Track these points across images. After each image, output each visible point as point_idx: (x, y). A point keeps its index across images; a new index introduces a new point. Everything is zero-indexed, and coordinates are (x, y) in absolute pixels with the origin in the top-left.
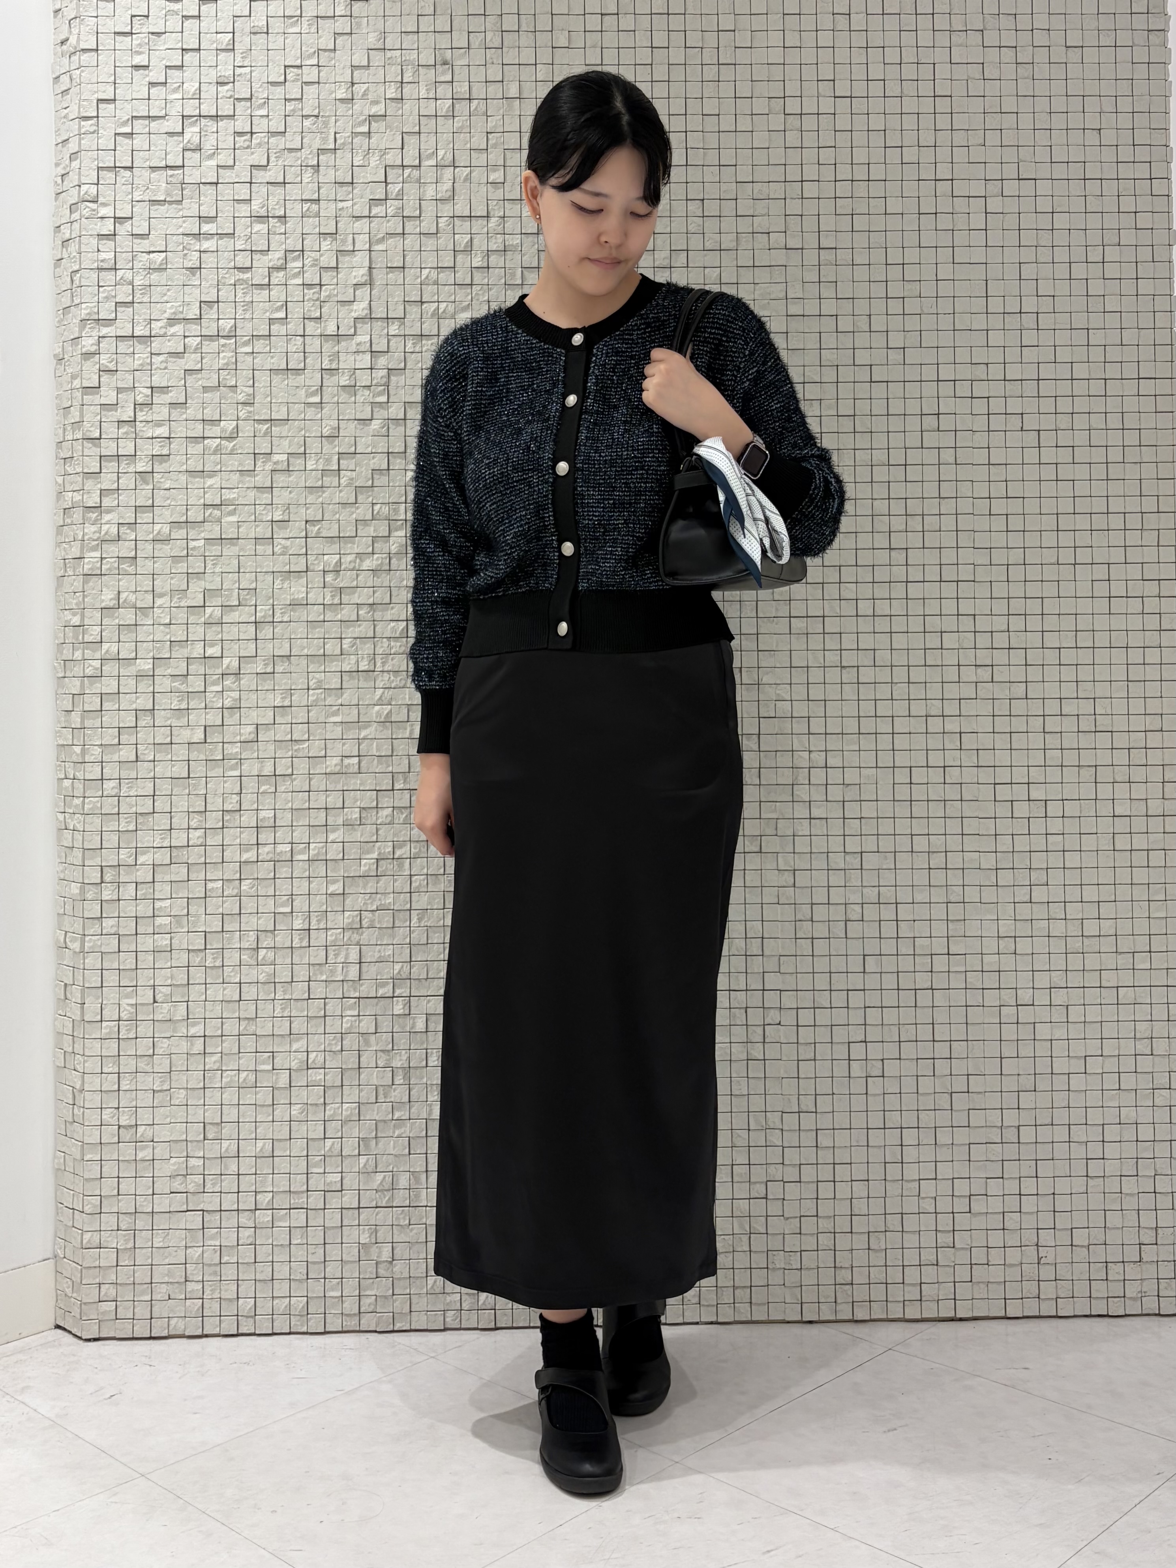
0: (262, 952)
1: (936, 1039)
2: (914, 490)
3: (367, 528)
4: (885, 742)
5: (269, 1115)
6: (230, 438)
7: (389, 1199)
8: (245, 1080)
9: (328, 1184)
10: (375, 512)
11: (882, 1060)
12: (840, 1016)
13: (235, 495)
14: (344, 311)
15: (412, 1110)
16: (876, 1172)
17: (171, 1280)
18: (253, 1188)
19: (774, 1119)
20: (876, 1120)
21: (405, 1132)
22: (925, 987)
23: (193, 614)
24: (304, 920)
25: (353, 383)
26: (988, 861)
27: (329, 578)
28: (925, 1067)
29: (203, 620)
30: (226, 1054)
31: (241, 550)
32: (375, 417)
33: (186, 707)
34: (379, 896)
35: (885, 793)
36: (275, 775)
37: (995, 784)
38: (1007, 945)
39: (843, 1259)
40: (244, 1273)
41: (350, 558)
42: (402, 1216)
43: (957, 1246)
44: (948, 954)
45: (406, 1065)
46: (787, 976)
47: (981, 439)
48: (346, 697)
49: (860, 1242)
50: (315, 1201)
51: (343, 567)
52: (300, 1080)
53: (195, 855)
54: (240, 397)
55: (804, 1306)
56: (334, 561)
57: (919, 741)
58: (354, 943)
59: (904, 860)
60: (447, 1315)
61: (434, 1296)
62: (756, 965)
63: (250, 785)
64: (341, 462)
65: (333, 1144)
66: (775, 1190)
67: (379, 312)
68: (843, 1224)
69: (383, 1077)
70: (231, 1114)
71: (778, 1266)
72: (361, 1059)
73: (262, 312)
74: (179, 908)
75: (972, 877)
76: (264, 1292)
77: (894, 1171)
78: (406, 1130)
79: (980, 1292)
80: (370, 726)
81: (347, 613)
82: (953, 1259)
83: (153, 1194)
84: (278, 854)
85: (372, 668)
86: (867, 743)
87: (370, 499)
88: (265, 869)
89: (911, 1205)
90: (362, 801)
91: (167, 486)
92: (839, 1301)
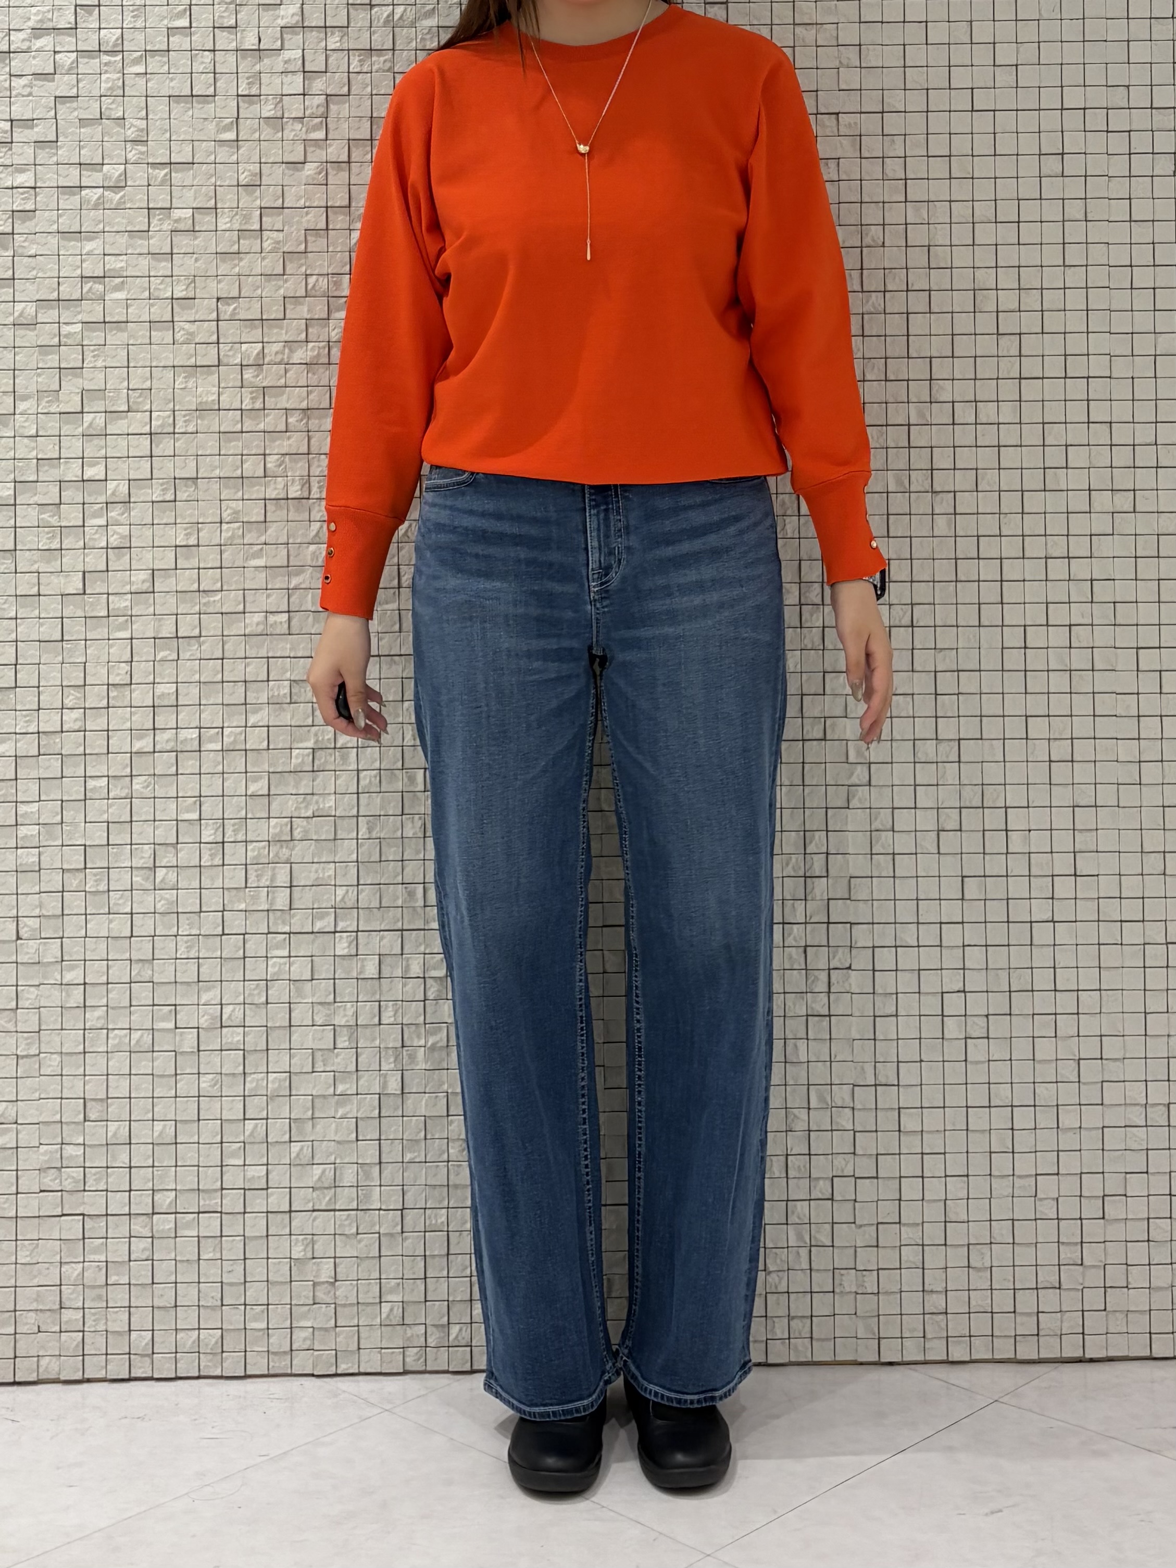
0: (161, 873)
1: (1058, 988)
2: (1030, 256)
3: (299, 308)
4: (990, 592)
5: (171, 1089)
6: (116, 188)
7: (330, 1199)
8: (138, 1041)
9: (249, 1180)
10: (310, 287)
11: (987, 1016)
12: (929, 958)
13: (123, 264)
14: (266, 17)
15: (360, 1083)
16: (979, 1165)
17: (40, 1307)
18: (150, 1185)
19: (842, 1095)
20: (978, 1096)
21: (351, 1111)
22: (1045, 918)
23: (67, 423)
24: (217, 830)
25: (279, 114)
26: (1127, 751)
27: (248, 374)
28: (1043, 1026)
29: (80, 430)
30: (113, 1008)
31: (129, 337)
32: (309, 159)
33: (58, 546)
34: (315, 797)
35: (991, 660)
36: (177, 637)
37: (1137, 648)
38: (1154, 863)
39: (934, 1281)
40: (137, 1298)
41: (276, 347)
42: (347, 1223)
43: (1086, 1262)
44: (1075, 875)
45: (353, 1023)
46: (861, 904)
47: (1119, 188)
48: (272, 532)
49: (957, 1257)
50: (233, 1201)
51: (267, 360)
52: (211, 1042)
53: (71, 744)
54: (129, 132)
55: (882, 1341)
56: (256, 352)
57: (1035, 592)
58: (283, 860)
59: (1015, 750)
60: (407, 1353)
61: (389, 1328)
62: (820, 888)
63: (144, 650)
64: (264, 219)
65: (256, 1125)
66: (843, 1188)
67: (315, 19)
68: (934, 1233)
69: (320, 1039)
70: (120, 1087)
71: (848, 1289)
72: (293, 1015)
73: (158, 19)
74: (50, 813)
75: (1106, 773)
76: (164, 1321)
77: (1002, 1164)
78: (351, 1109)
79: (1118, 1323)
80: (303, 572)
81: (272, 421)
82: (1081, 1281)
83: (17, 1193)
84: (182, 742)
85: (306, 495)
86: (968, 593)
87: (303, 269)
88: (164, 764)
89: (1024, 1209)
90: (292, 671)
91: (32, 252)
92: (929, 1336)
